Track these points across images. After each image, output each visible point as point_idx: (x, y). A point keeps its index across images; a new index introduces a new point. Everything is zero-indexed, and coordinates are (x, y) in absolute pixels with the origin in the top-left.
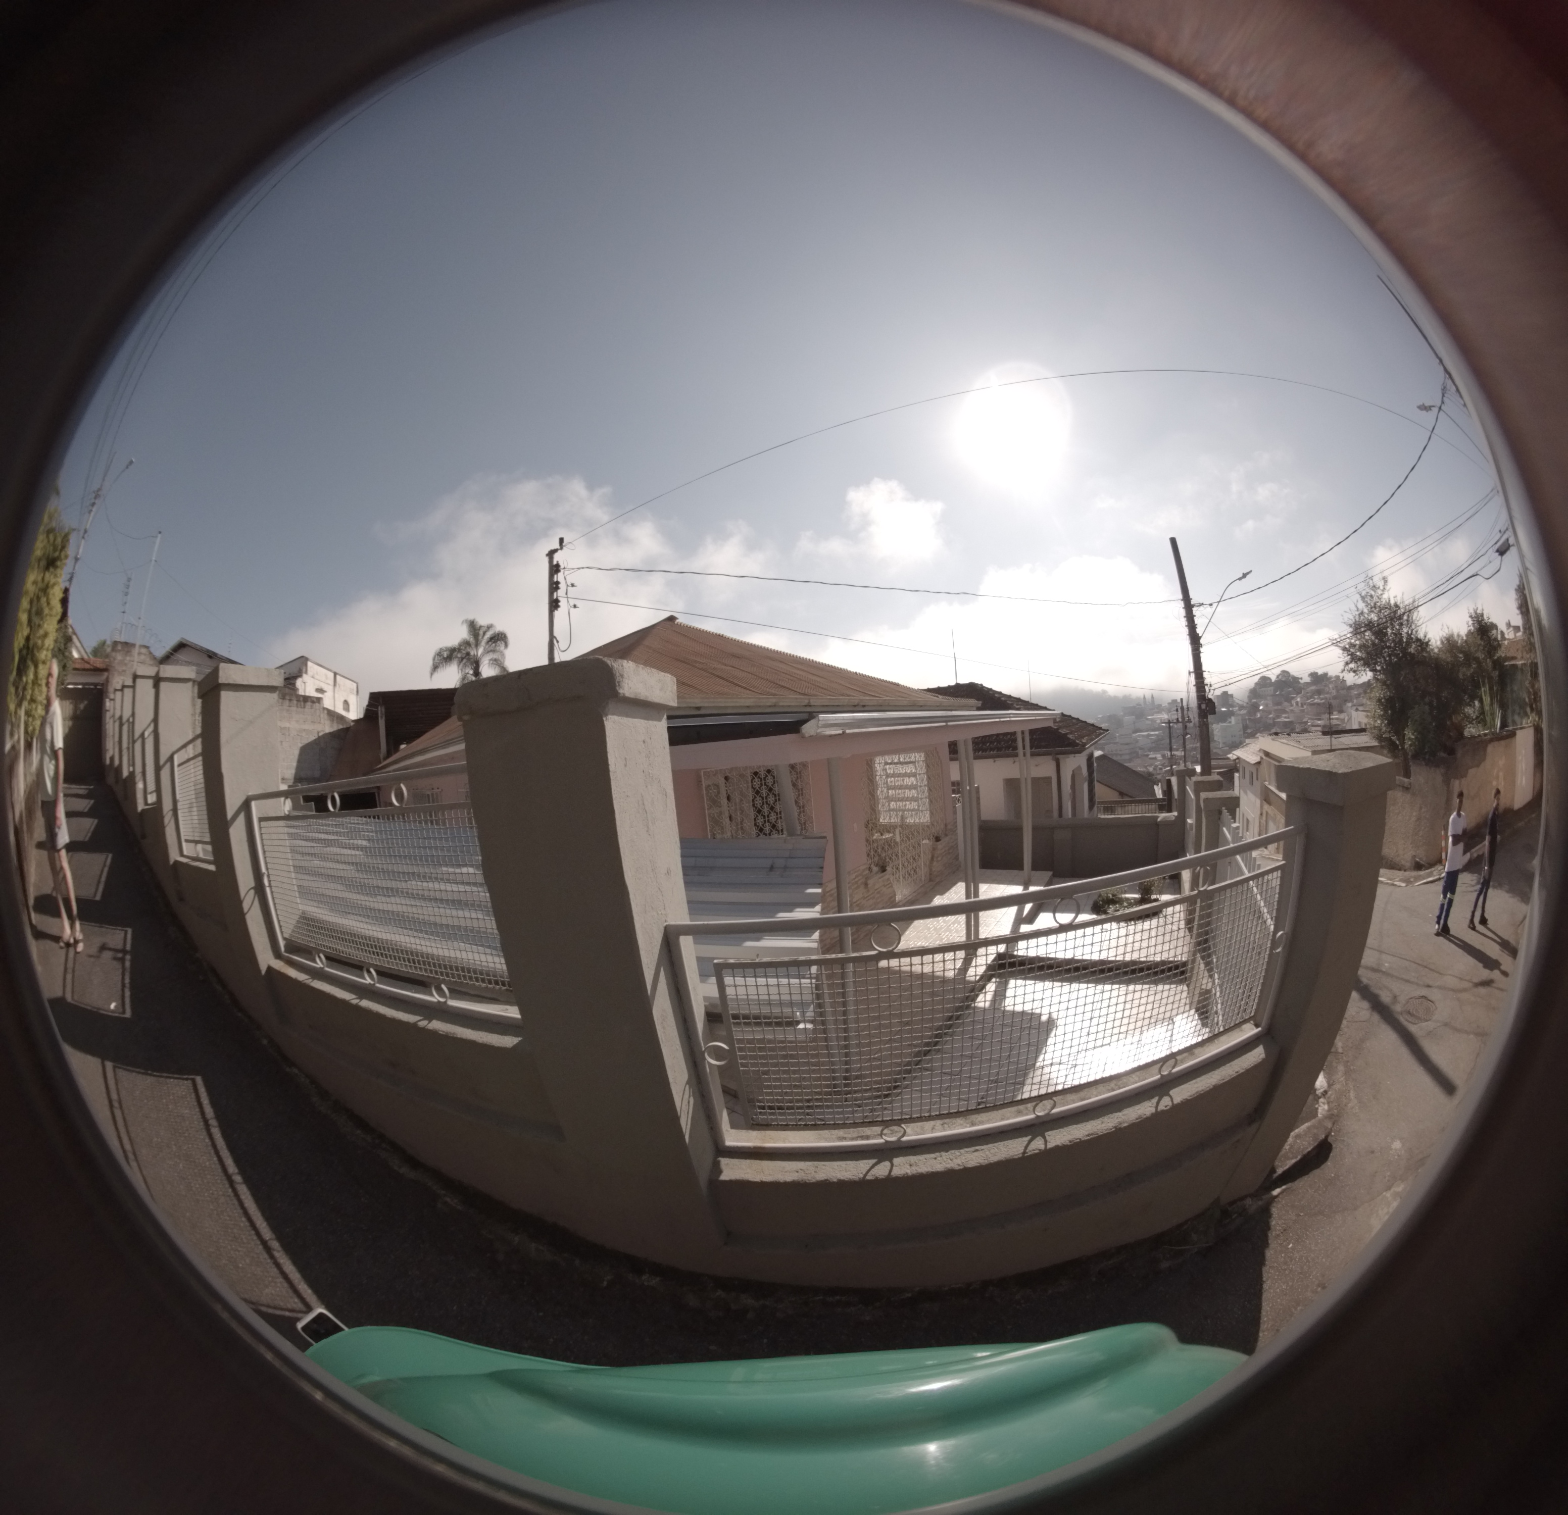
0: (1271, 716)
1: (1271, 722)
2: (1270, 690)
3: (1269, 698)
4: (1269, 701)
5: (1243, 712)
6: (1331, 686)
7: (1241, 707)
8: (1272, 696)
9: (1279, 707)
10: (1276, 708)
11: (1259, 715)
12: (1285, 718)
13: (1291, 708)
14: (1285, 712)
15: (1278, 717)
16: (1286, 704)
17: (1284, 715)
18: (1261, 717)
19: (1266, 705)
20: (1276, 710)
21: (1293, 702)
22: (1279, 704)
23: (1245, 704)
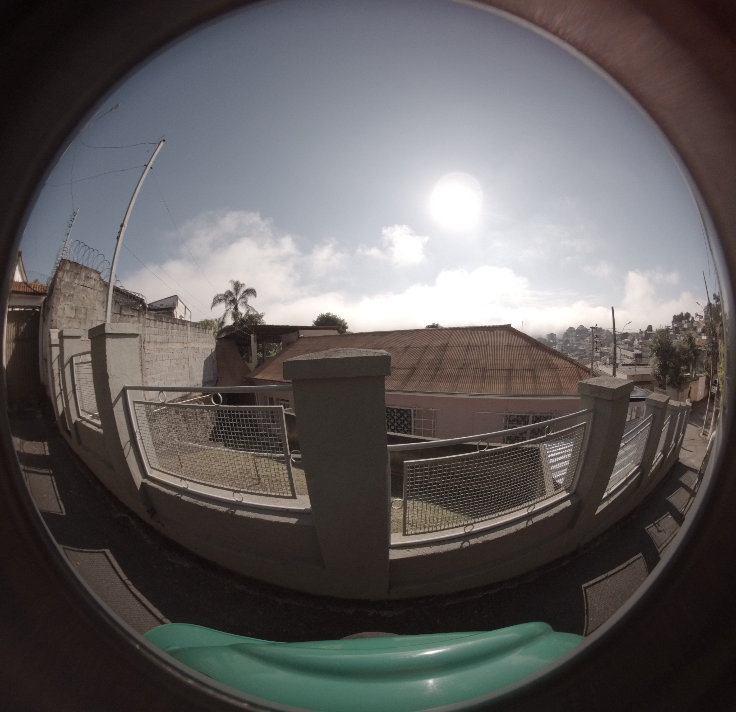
0: (575, 346)
1: (575, 348)
2: (574, 333)
3: (573, 337)
4: (574, 339)
5: (561, 343)
6: (604, 334)
7: (560, 341)
8: (575, 336)
9: (579, 342)
10: (577, 342)
11: (569, 345)
12: (582, 347)
13: (585, 343)
14: (581, 344)
15: (578, 346)
16: (582, 341)
17: (581, 346)
18: (570, 346)
19: (572, 340)
20: (577, 344)
21: (585, 340)
22: (579, 340)
23: (561, 339)
